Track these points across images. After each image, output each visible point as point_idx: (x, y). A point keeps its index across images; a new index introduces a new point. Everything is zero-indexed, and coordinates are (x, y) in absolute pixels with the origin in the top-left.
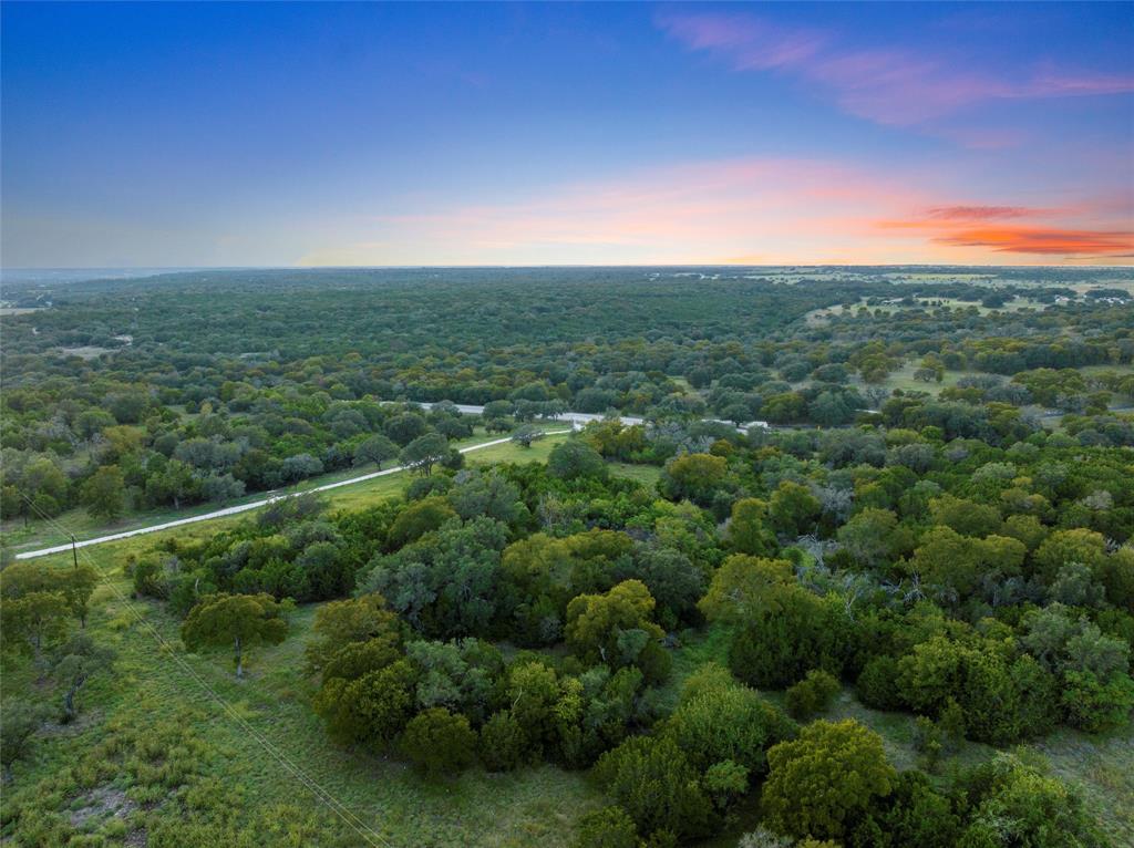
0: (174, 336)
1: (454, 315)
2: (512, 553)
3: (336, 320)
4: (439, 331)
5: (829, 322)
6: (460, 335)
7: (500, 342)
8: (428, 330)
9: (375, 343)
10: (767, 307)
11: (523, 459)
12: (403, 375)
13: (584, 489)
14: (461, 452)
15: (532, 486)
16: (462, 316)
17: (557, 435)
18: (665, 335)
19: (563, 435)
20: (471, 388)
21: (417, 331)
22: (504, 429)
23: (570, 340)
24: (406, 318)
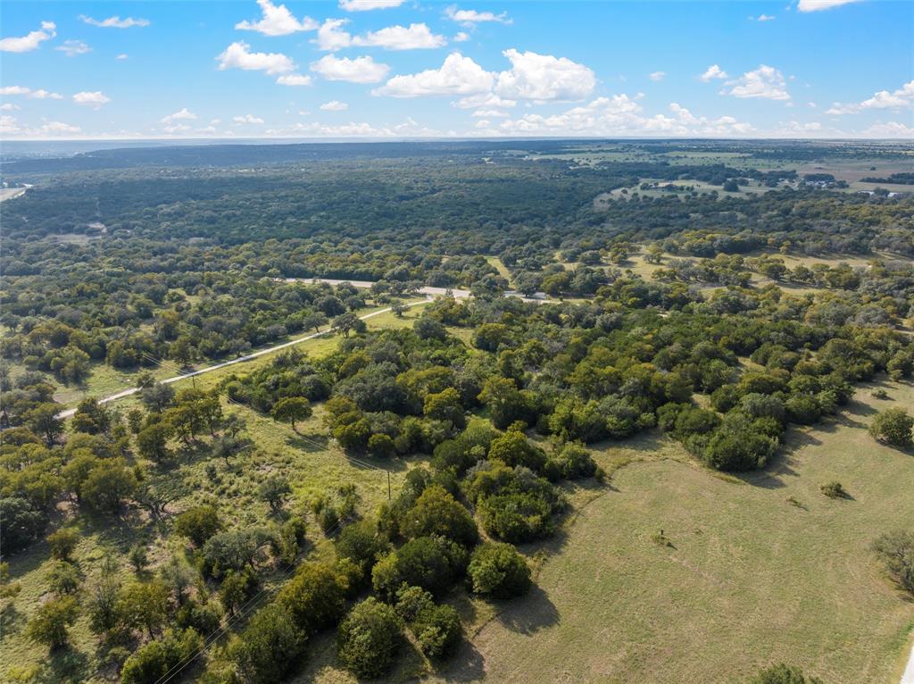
0: (137, 224)
1: (339, 204)
2: (400, 378)
3: (252, 208)
4: (329, 217)
5: (609, 205)
6: (345, 221)
7: (374, 226)
8: (322, 217)
9: (285, 228)
10: (568, 191)
11: (400, 325)
12: (313, 259)
13: (431, 344)
14: (361, 318)
15: (405, 343)
16: (345, 204)
17: (417, 305)
18: (490, 219)
19: (421, 305)
20: (359, 270)
21: (313, 219)
22: (385, 301)
23: (423, 225)
24: (304, 207)
